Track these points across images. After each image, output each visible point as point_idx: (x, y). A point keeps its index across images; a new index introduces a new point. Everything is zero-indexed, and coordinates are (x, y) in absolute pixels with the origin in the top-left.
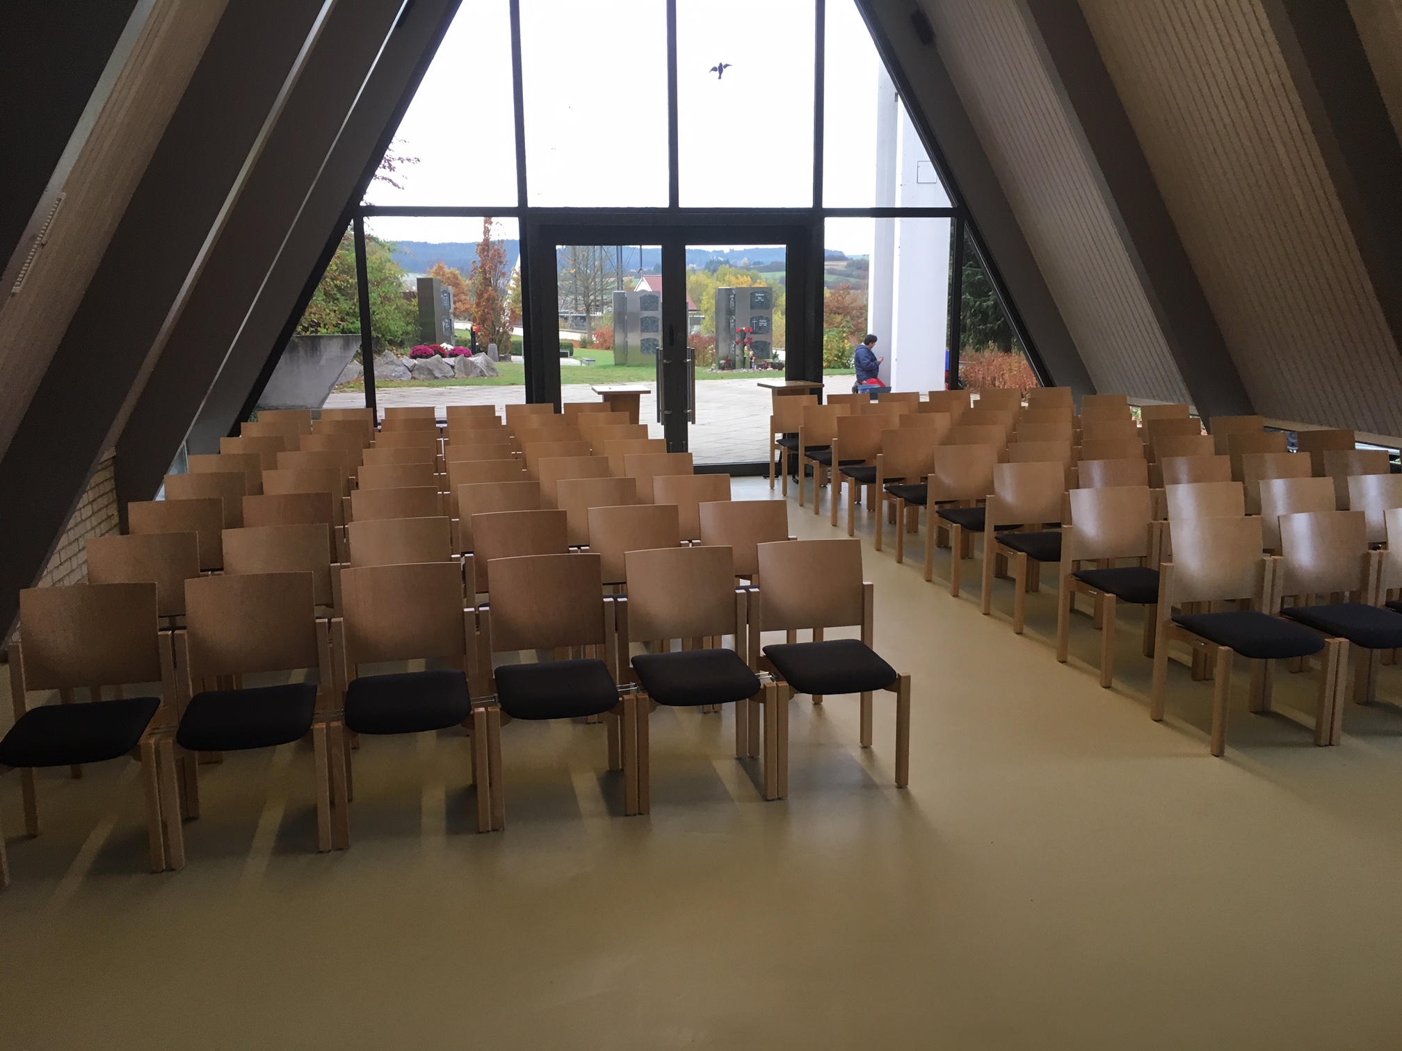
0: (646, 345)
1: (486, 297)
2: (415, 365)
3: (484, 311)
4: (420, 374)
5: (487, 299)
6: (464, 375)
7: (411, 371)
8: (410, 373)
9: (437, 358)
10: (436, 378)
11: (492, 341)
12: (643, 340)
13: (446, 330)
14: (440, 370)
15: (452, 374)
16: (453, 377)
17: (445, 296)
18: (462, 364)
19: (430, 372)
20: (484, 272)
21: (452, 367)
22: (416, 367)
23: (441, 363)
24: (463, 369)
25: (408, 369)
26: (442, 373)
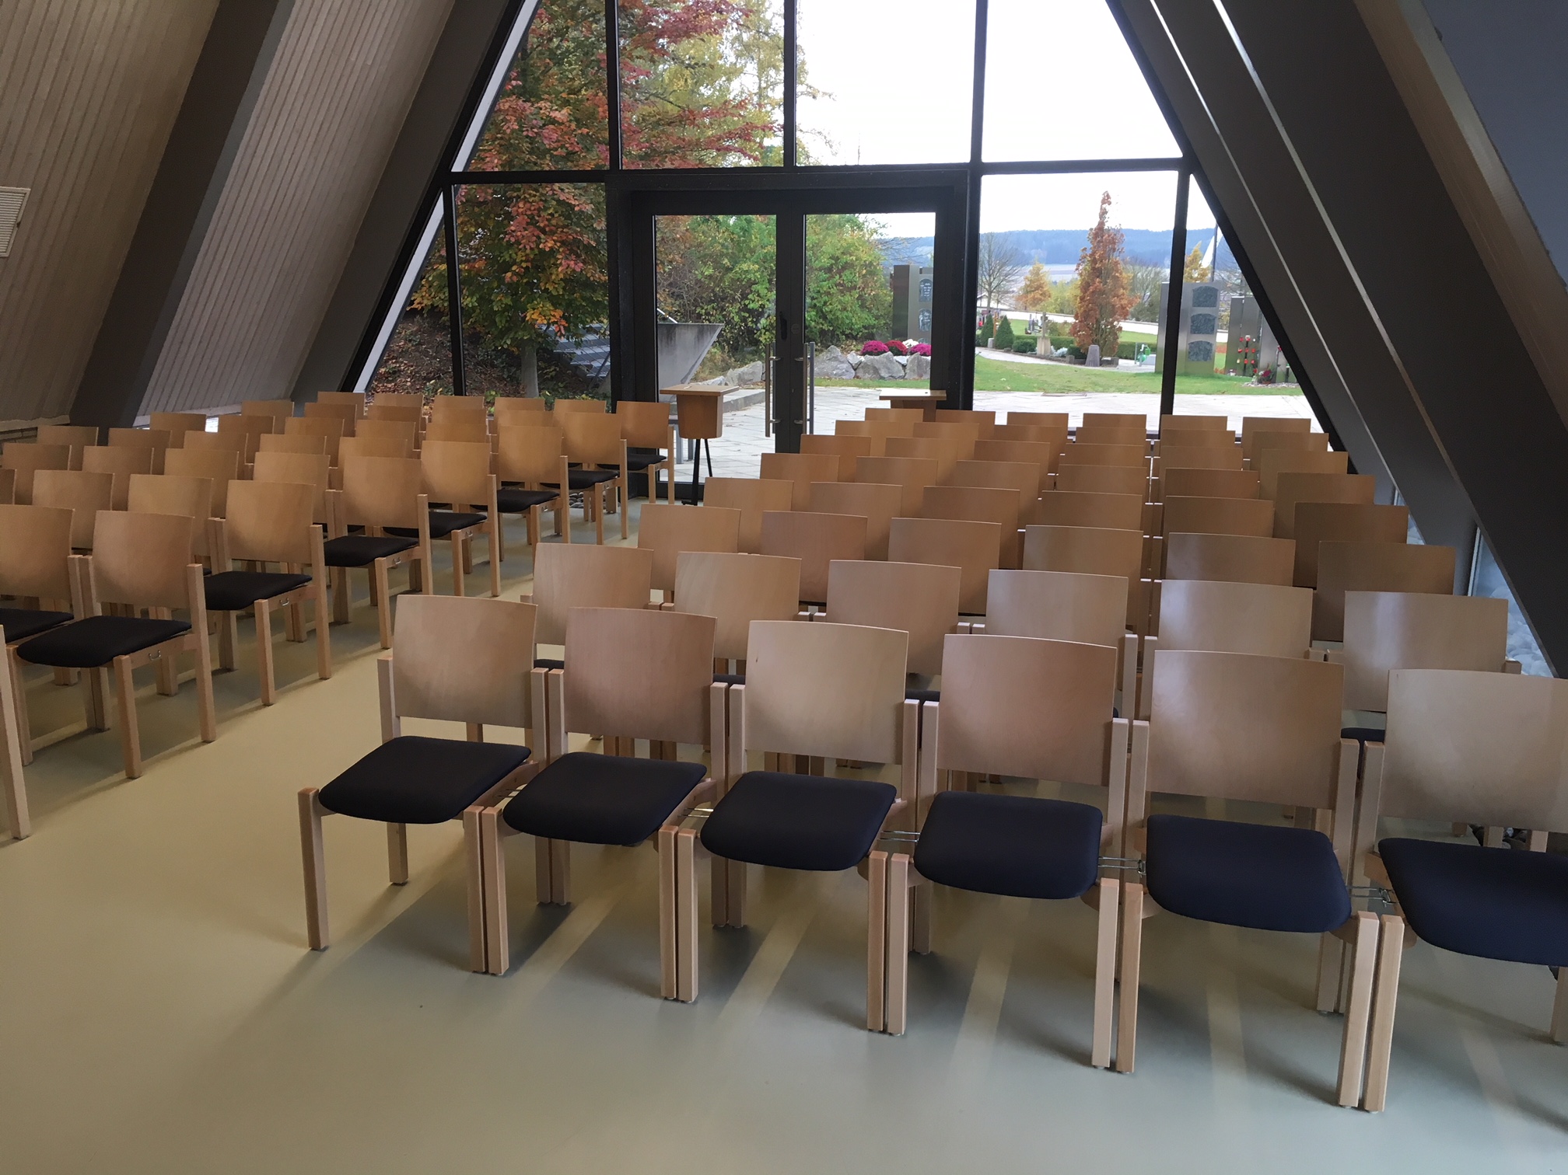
0: (1196, 350)
1: (1091, 290)
2: (861, 362)
3: (1087, 306)
4: (865, 373)
5: (1093, 292)
6: (916, 377)
7: (855, 370)
8: (853, 371)
9: (887, 357)
10: (882, 378)
11: (1095, 342)
12: (1192, 343)
13: (923, 325)
14: (888, 369)
15: (902, 374)
16: (903, 377)
17: (927, 286)
18: (916, 364)
19: (876, 371)
20: (1094, 261)
21: (904, 366)
22: (862, 365)
23: (891, 361)
24: (916, 368)
25: (853, 367)
26: (889, 373)
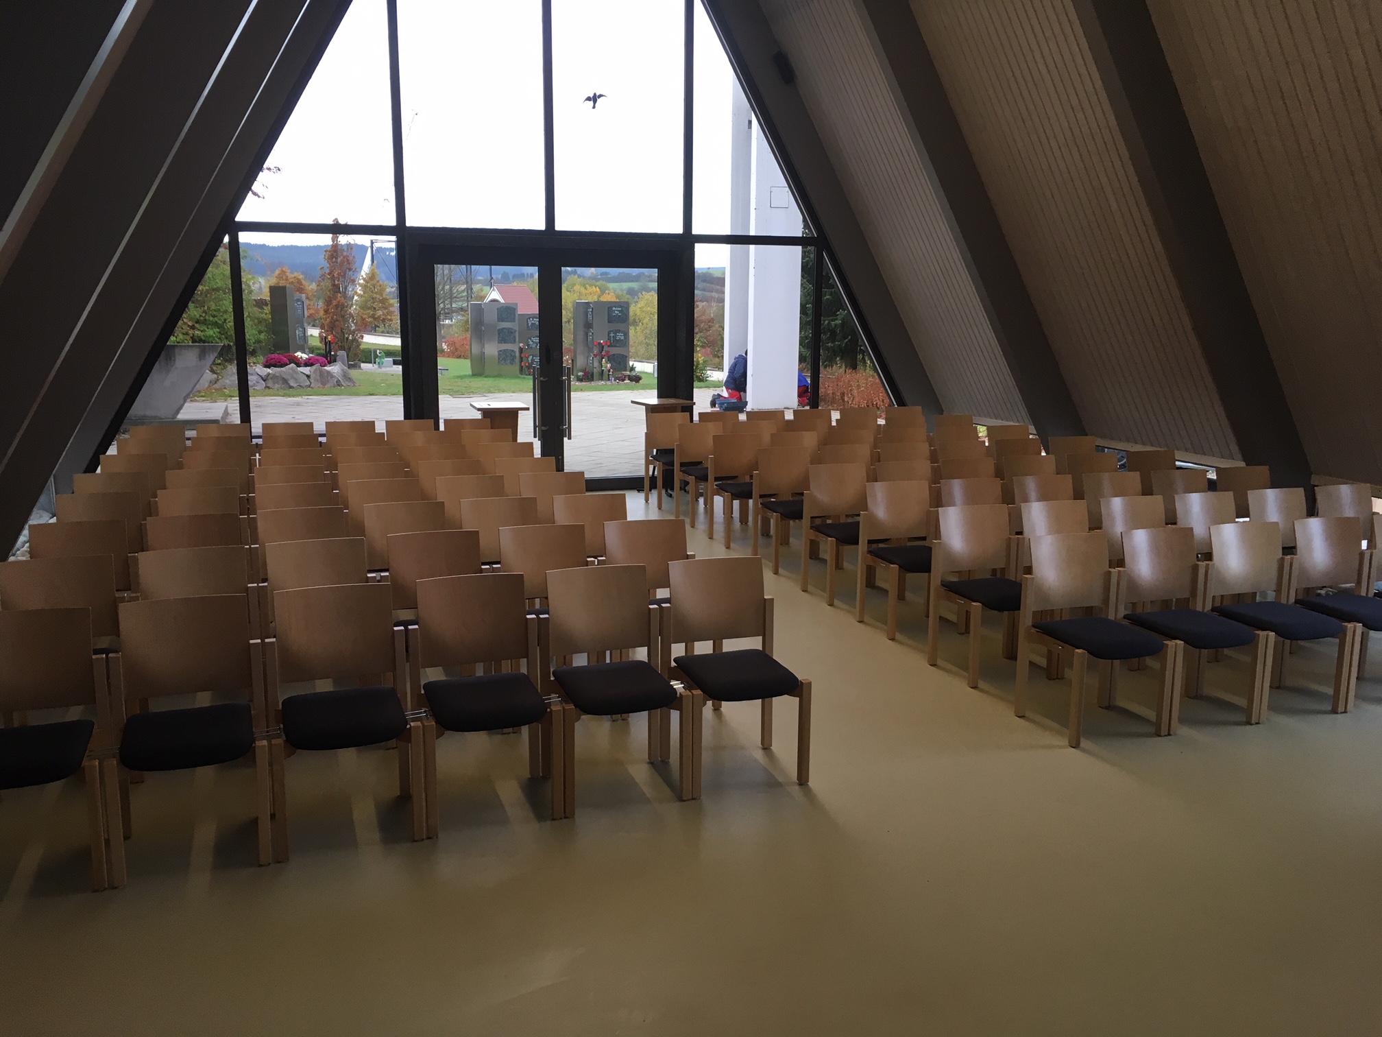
0: (504, 356)
1: (334, 304)
2: (269, 374)
3: (332, 318)
4: (274, 383)
5: (336, 305)
6: (320, 385)
7: (264, 381)
8: (263, 382)
9: (292, 369)
10: (291, 387)
11: (342, 348)
12: (500, 351)
13: (299, 339)
14: (296, 379)
15: (308, 383)
16: (309, 386)
17: (299, 305)
18: (318, 374)
19: (285, 381)
20: (333, 278)
21: (308, 376)
22: (271, 376)
23: (296, 372)
24: (318, 378)
25: (262, 378)
26: (297, 383)
